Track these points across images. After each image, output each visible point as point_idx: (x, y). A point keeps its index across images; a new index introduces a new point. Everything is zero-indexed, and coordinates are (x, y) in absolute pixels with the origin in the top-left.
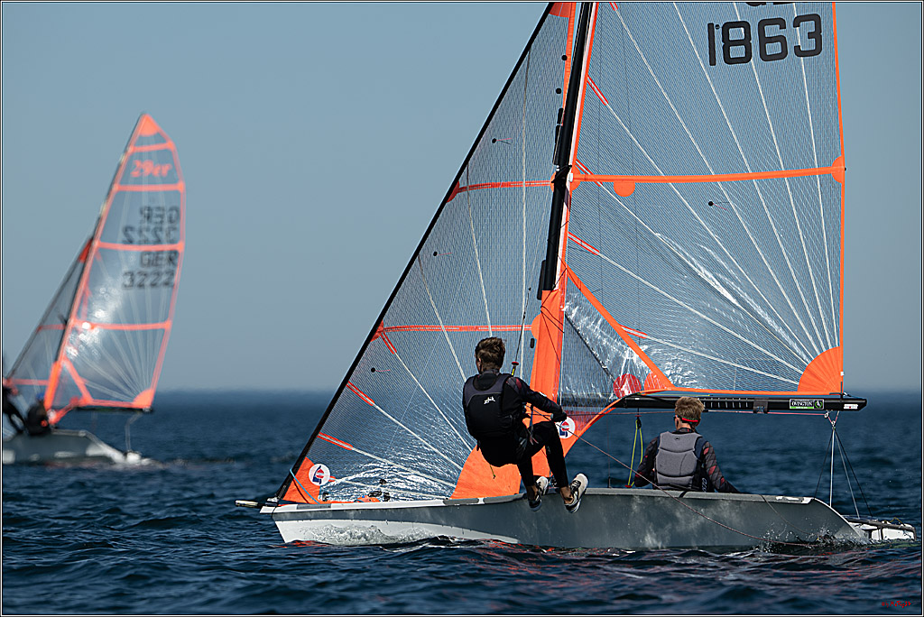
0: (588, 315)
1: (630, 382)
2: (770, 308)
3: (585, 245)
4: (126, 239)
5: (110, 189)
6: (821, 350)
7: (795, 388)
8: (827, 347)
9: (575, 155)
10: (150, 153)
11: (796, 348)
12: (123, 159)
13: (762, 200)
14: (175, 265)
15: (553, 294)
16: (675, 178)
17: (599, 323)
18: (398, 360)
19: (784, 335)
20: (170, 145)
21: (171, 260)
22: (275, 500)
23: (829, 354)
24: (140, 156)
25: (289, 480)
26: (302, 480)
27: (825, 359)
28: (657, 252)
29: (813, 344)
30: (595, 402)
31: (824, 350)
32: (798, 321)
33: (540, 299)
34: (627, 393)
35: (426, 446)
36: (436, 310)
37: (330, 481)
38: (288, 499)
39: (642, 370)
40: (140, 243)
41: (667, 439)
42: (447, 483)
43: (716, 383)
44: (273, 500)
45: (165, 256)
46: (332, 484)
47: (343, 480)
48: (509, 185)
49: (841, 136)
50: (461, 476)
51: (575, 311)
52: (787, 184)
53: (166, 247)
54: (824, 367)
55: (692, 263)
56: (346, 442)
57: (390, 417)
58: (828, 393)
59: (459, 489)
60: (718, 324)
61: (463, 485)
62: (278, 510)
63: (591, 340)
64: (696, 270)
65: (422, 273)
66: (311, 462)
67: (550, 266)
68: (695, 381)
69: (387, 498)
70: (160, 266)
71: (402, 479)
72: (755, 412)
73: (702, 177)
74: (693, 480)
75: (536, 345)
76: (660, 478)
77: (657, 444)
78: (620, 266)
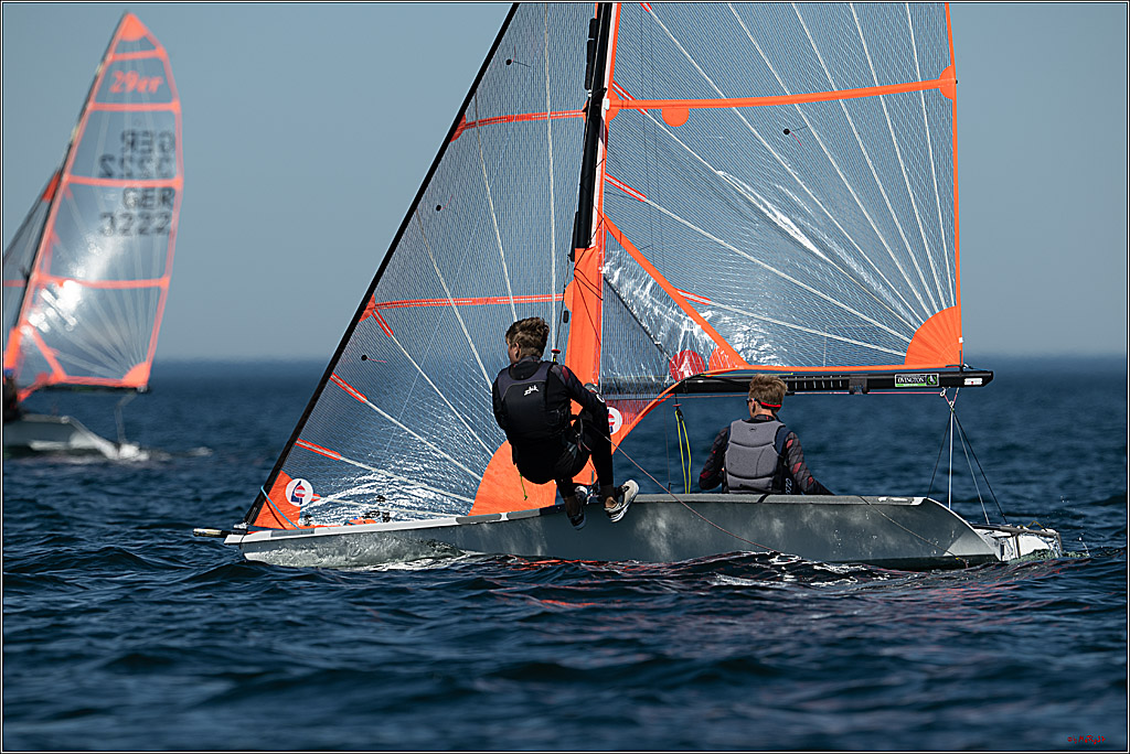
0: (635, 277)
1: (690, 360)
2: (866, 261)
3: (628, 190)
4: (103, 171)
5: (84, 109)
6: (933, 311)
7: (901, 360)
8: (940, 306)
9: (611, 76)
10: (133, 62)
11: (901, 310)
12: (100, 69)
13: (852, 124)
14: (171, 206)
15: (588, 252)
16: (739, 101)
17: (649, 286)
18: (395, 344)
19: (883, 292)
20: (160, 52)
21: (164, 200)
22: (243, 526)
23: (944, 317)
24: (122, 66)
25: (261, 500)
26: (277, 500)
27: (939, 322)
28: (720, 196)
29: (922, 303)
30: (648, 388)
31: (937, 311)
32: (902, 276)
33: (573, 260)
34: (687, 375)
35: (434, 451)
36: (442, 279)
37: (313, 501)
38: (260, 525)
39: (706, 345)
40: (122, 177)
41: (740, 430)
42: (462, 498)
43: (800, 357)
44: (240, 527)
45: (156, 194)
46: (315, 504)
47: (331, 498)
48: (529, 117)
49: (950, 40)
50: (480, 488)
51: (617, 273)
52: (883, 104)
53: (159, 184)
54: (937, 333)
55: (765, 206)
56: (332, 450)
57: (387, 416)
58: (944, 365)
59: (477, 504)
60: (801, 284)
61: (483, 499)
62: (248, 538)
63: (638, 310)
64: (770, 215)
65: (422, 233)
66: (287, 477)
67: (583, 218)
68: (773, 357)
69: (387, 519)
70: (151, 206)
71: (406, 494)
72: (852, 393)
73: (774, 98)
74: (773, 481)
75: (570, 320)
76: (731, 480)
77: (727, 437)
78: (673, 215)
